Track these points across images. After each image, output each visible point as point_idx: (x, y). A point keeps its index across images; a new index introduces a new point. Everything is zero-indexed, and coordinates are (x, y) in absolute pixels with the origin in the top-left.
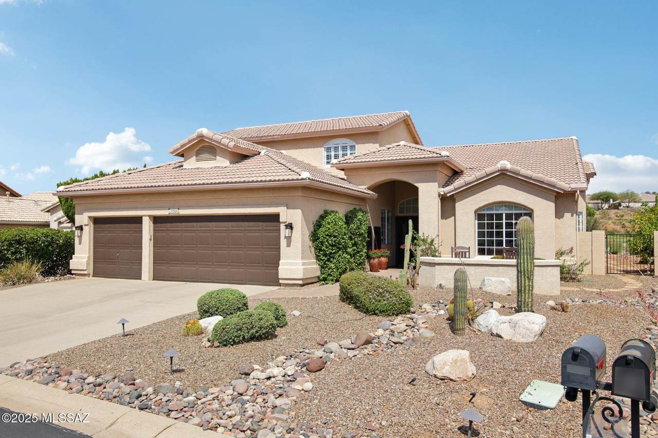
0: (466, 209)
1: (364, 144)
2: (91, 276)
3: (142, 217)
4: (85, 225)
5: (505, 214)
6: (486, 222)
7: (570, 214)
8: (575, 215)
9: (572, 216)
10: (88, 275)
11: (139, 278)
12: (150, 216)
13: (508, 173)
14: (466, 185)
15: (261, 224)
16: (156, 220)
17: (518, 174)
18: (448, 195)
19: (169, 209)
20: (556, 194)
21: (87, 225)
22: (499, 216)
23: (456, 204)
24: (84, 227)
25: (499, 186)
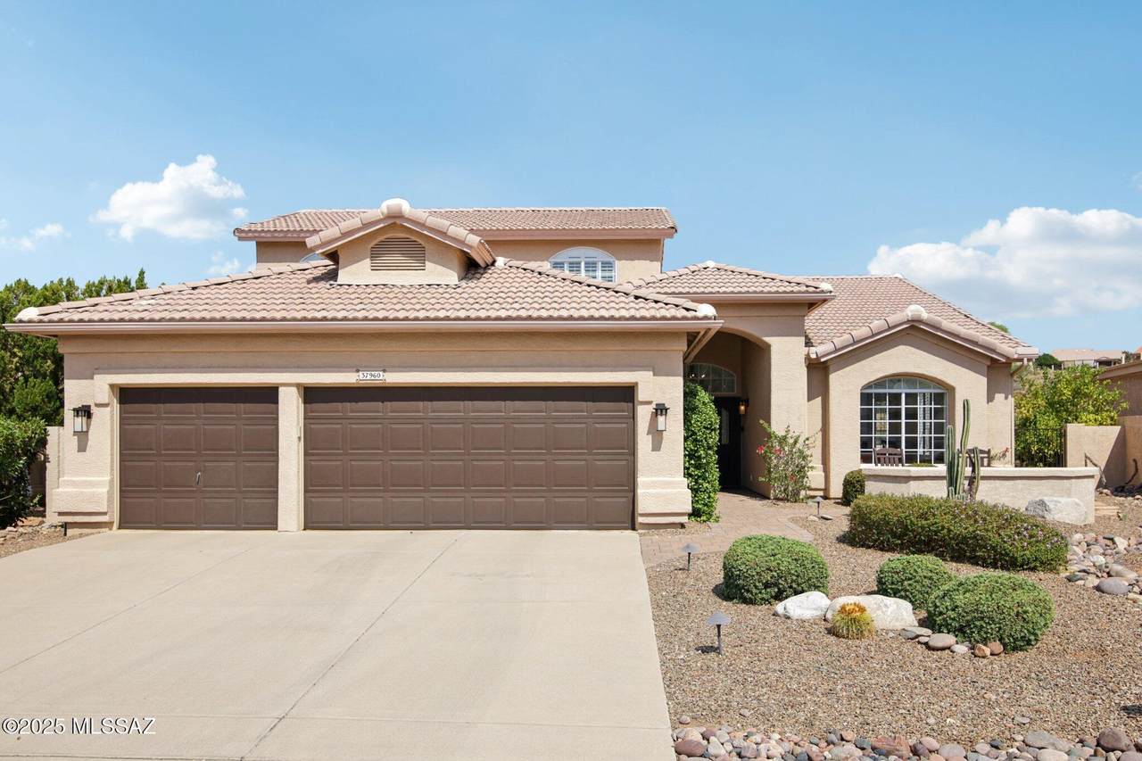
0: (847, 386)
1: (633, 260)
2: (116, 525)
3: (277, 388)
4: (98, 405)
5: (907, 394)
6: (873, 407)
7: (1003, 395)
8: (1010, 396)
9: (1006, 398)
10: (109, 525)
11: (273, 525)
12: (298, 385)
13: (922, 327)
14: (855, 343)
15: (584, 404)
16: (311, 395)
17: (938, 329)
18: (822, 360)
19: (358, 371)
20: (989, 363)
21: (106, 405)
22: (895, 399)
23: (831, 376)
24: (94, 410)
25: (901, 348)
